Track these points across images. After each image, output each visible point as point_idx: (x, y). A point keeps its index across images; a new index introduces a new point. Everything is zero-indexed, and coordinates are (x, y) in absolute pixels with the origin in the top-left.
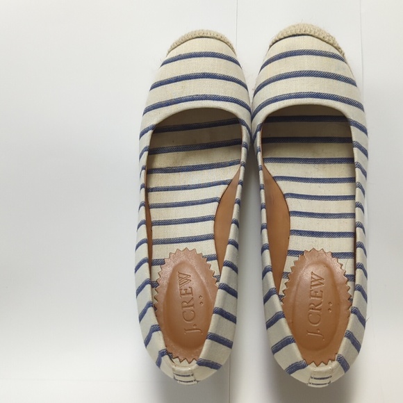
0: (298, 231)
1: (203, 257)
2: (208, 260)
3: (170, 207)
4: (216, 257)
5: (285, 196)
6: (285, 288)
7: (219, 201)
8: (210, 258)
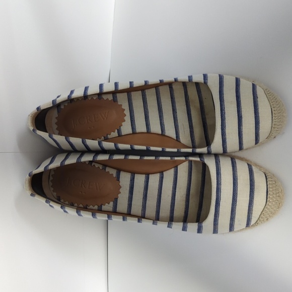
0: (134, 179)
1: (120, 127)
2: (118, 130)
3: (158, 101)
4: (120, 135)
5: (162, 173)
6: (96, 166)
7: (163, 134)
8: (119, 131)
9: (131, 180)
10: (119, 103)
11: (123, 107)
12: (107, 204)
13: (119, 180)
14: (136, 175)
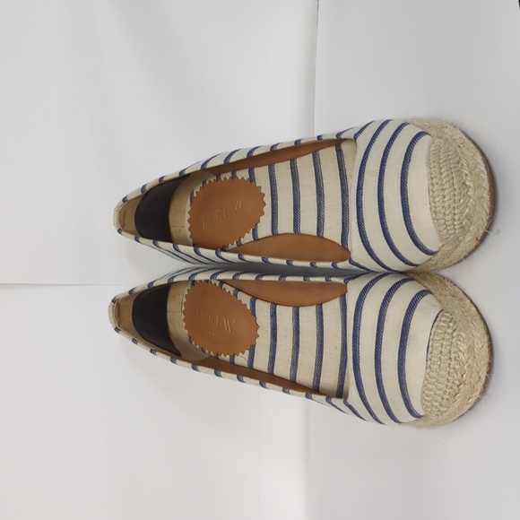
1: (256, 224)
2: (253, 230)
7: (319, 236)
9: (271, 316)
10: (257, 185)
11: (262, 191)
12: (241, 354)
13: (255, 315)
14: (278, 307)
